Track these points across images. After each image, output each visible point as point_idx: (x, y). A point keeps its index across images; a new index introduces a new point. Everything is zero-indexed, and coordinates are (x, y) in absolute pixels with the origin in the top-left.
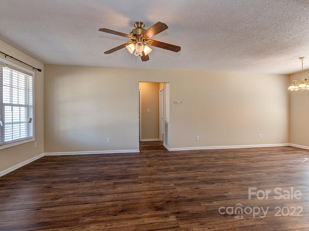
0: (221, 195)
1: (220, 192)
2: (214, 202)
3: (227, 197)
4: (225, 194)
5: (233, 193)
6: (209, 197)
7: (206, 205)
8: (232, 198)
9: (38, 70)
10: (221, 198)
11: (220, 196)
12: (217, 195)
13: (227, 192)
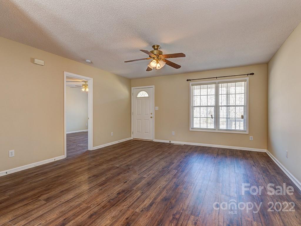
0: (103, 186)
1: (106, 188)
2: (105, 179)
3: (98, 186)
4: (101, 188)
5: (95, 192)
6: (111, 181)
7: (108, 176)
8: (94, 187)
9: (250, 74)
10: (102, 183)
11: (104, 184)
12: (106, 185)
13: (100, 190)
